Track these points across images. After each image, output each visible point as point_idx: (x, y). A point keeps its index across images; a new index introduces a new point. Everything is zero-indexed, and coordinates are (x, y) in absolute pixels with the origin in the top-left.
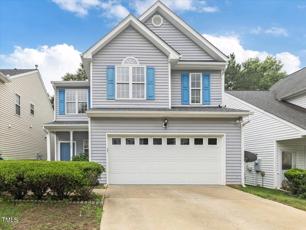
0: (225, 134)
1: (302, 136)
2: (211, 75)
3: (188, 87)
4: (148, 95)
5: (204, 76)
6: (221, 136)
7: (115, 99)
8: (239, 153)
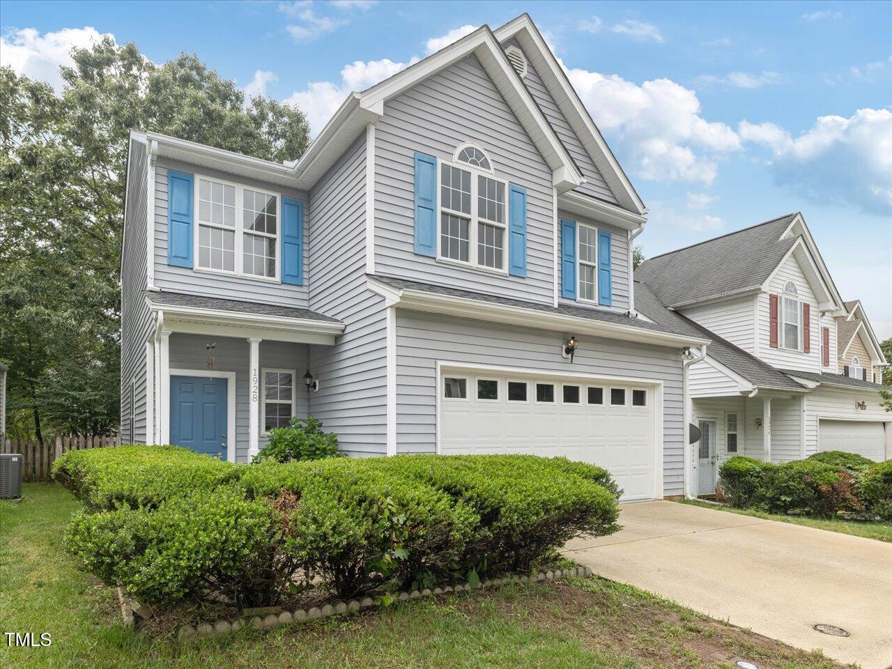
0: (662, 382)
1: (740, 392)
2: (613, 236)
3: (574, 256)
4: (512, 262)
5: (601, 235)
6: (654, 386)
7: (435, 258)
8: (679, 425)
